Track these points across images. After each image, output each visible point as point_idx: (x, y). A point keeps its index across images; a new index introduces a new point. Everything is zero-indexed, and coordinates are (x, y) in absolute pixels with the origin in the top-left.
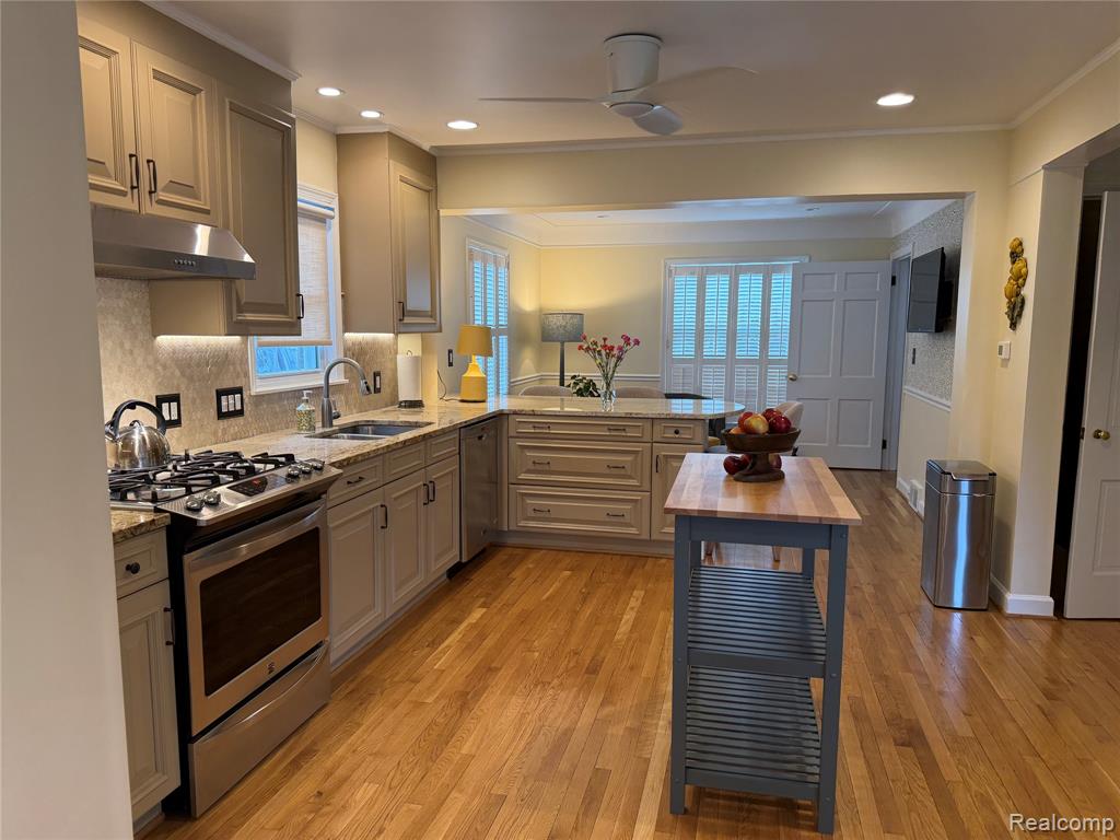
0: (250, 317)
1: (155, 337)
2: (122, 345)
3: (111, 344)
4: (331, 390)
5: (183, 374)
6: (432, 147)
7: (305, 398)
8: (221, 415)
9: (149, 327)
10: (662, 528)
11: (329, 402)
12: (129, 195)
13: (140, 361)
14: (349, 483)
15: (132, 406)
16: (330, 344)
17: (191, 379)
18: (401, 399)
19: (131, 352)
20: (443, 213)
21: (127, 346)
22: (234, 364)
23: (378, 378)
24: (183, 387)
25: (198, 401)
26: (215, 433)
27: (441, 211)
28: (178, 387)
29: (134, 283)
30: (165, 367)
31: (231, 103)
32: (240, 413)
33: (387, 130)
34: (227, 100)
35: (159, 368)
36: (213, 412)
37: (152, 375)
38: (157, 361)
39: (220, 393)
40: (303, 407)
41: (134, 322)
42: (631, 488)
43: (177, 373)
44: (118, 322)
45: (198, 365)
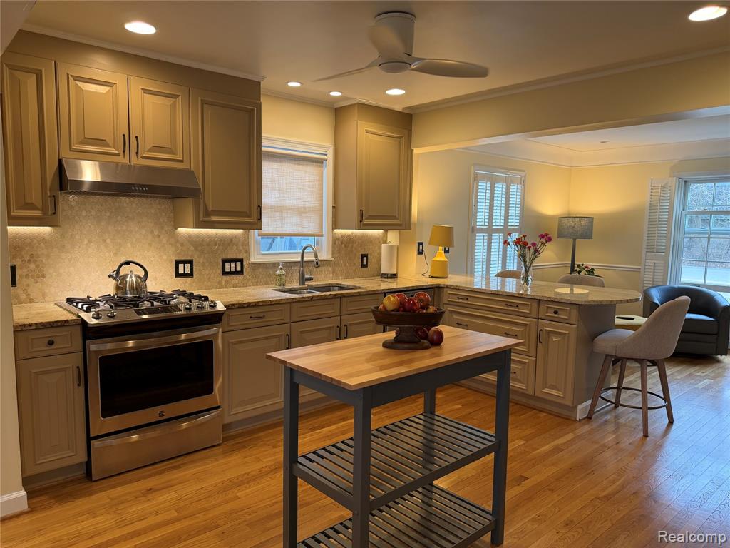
0: (214, 218)
1: (176, 229)
2: (152, 232)
3: (144, 232)
4: (304, 264)
5: (196, 249)
6: (404, 108)
7: (280, 267)
8: (224, 273)
9: (172, 223)
10: (543, 389)
11: (303, 270)
12: (122, 156)
13: (164, 241)
14: (251, 317)
15: (128, 263)
16: (322, 236)
17: (202, 252)
18: (383, 272)
19: (159, 236)
20: (416, 151)
21: (156, 233)
22: (237, 245)
23: (365, 258)
24: (196, 256)
25: (207, 264)
26: (219, 283)
27: (415, 150)
28: (192, 255)
29: (162, 200)
30: (182, 244)
31: (202, 100)
32: (241, 272)
33: (356, 102)
34: (200, 99)
35: (179, 245)
36: (219, 271)
37: (173, 249)
38: (177, 241)
39: (224, 261)
40: (278, 272)
41: (161, 220)
42: (521, 352)
43: (192, 248)
44: (150, 221)
45: (208, 245)
